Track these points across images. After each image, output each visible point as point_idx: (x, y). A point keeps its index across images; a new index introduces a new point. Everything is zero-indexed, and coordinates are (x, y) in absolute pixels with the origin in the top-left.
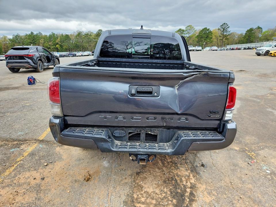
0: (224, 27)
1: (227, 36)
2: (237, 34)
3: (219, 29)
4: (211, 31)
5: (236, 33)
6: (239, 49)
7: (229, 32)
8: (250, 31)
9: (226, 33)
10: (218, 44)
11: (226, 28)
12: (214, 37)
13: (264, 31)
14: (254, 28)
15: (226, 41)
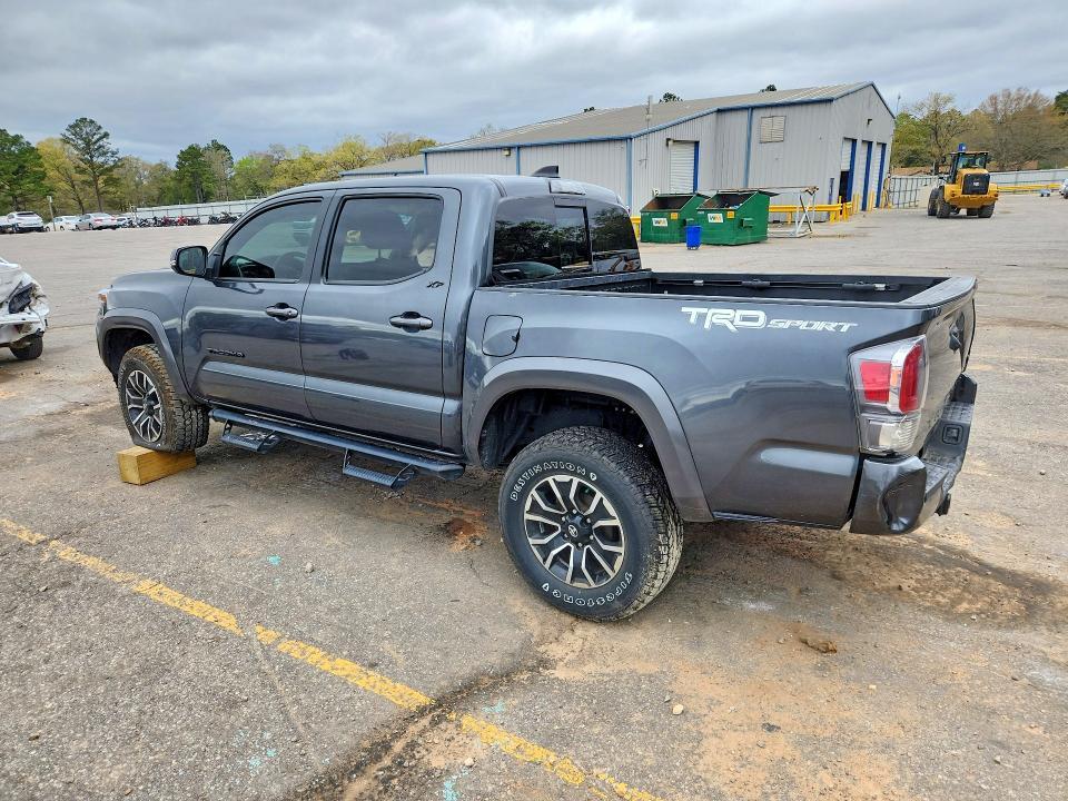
0: (86, 134)
1: (110, 169)
2: (143, 164)
3: (66, 141)
4: (33, 145)
5: (137, 159)
6: (194, 222)
7: (114, 153)
8: (191, 156)
9: (101, 159)
10: (80, 203)
11: (96, 137)
12: (52, 173)
13: (237, 158)
14: (202, 146)
15: (111, 189)
